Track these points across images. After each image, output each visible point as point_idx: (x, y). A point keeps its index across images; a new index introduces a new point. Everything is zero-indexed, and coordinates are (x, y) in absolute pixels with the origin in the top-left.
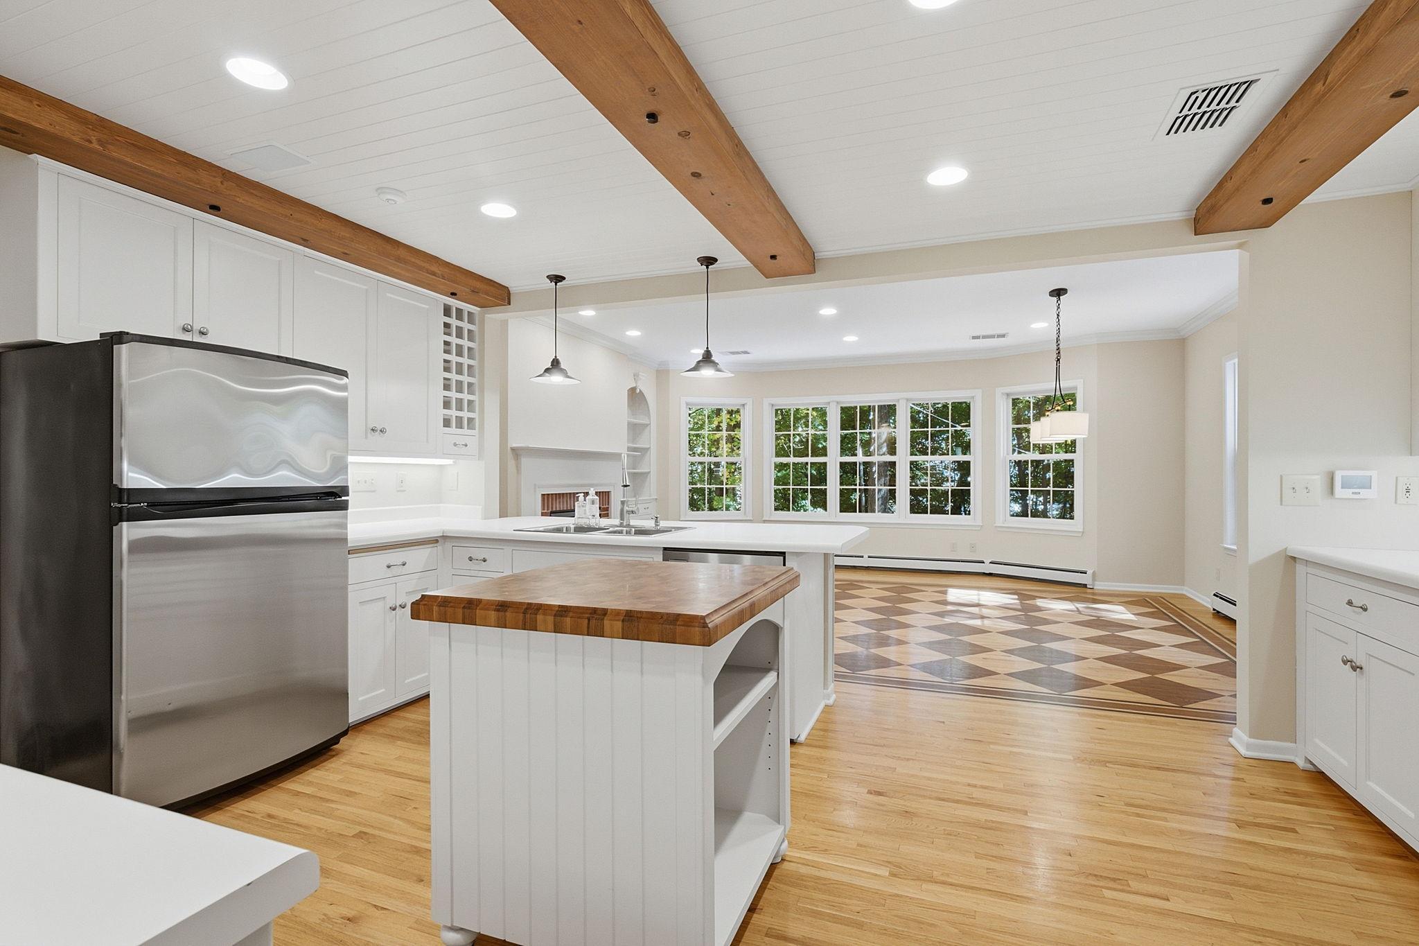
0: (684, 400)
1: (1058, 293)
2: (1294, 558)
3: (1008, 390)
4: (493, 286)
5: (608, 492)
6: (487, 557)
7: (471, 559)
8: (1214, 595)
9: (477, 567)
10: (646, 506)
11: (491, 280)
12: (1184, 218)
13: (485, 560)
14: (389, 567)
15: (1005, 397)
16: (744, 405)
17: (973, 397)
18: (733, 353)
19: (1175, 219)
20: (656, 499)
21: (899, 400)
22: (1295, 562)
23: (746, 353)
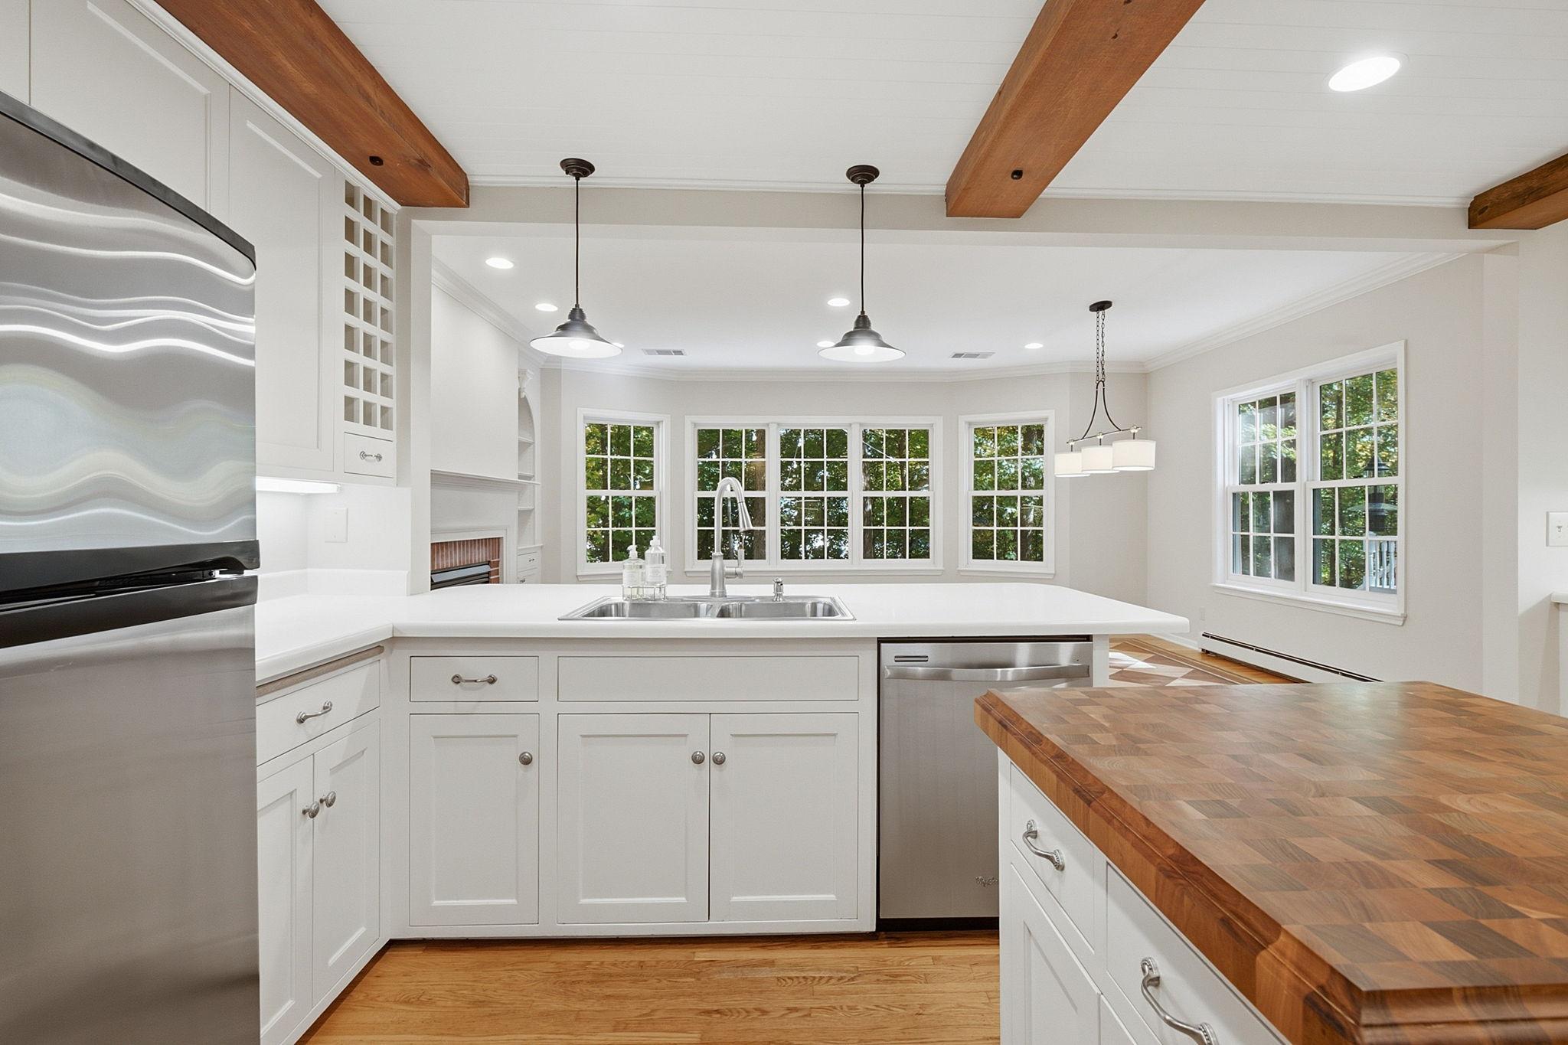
0: (583, 411)
1: (1101, 306)
2: (1558, 604)
3: (972, 418)
4: (448, 163)
5: (499, 538)
6: (495, 674)
7: (457, 680)
8: (1203, 635)
9: (475, 696)
10: (531, 557)
11: (445, 150)
12: (1458, 206)
13: (492, 681)
14: (301, 721)
15: (967, 426)
16: (658, 423)
17: (932, 425)
18: (660, 352)
19: (1447, 206)
20: (542, 547)
21: (851, 425)
22: (1558, 608)
23: (679, 353)
